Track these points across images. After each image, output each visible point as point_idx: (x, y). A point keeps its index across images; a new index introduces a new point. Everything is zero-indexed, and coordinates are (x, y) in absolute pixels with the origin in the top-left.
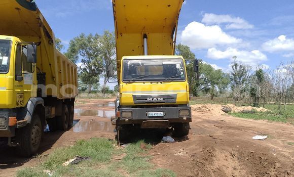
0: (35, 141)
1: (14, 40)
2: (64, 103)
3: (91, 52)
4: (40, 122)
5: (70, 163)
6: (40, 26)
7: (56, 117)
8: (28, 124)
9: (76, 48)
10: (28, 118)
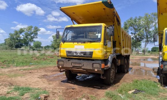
0: (113, 77)
1: (103, 25)
2: (125, 58)
3: (136, 27)
4: (114, 68)
5: (132, 93)
6: (115, 16)
7: (121, 65)
8: (110, 68)
9: (127, 26)
10: (109, 65)
